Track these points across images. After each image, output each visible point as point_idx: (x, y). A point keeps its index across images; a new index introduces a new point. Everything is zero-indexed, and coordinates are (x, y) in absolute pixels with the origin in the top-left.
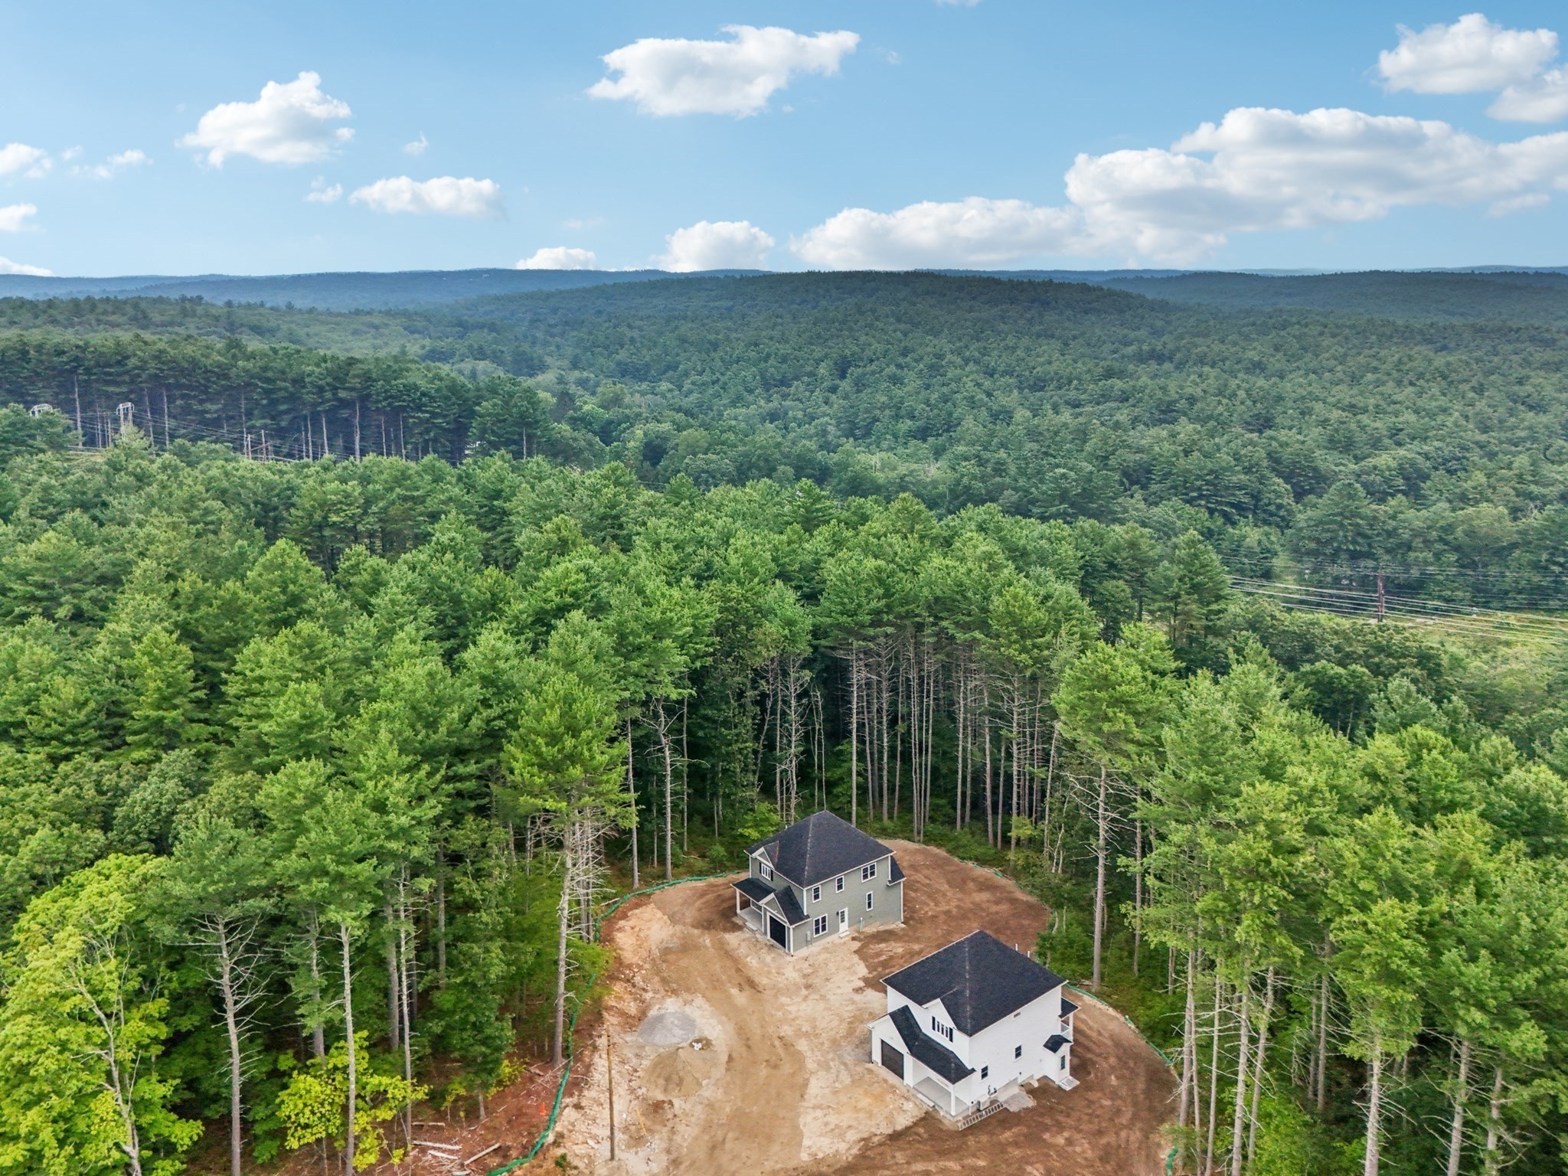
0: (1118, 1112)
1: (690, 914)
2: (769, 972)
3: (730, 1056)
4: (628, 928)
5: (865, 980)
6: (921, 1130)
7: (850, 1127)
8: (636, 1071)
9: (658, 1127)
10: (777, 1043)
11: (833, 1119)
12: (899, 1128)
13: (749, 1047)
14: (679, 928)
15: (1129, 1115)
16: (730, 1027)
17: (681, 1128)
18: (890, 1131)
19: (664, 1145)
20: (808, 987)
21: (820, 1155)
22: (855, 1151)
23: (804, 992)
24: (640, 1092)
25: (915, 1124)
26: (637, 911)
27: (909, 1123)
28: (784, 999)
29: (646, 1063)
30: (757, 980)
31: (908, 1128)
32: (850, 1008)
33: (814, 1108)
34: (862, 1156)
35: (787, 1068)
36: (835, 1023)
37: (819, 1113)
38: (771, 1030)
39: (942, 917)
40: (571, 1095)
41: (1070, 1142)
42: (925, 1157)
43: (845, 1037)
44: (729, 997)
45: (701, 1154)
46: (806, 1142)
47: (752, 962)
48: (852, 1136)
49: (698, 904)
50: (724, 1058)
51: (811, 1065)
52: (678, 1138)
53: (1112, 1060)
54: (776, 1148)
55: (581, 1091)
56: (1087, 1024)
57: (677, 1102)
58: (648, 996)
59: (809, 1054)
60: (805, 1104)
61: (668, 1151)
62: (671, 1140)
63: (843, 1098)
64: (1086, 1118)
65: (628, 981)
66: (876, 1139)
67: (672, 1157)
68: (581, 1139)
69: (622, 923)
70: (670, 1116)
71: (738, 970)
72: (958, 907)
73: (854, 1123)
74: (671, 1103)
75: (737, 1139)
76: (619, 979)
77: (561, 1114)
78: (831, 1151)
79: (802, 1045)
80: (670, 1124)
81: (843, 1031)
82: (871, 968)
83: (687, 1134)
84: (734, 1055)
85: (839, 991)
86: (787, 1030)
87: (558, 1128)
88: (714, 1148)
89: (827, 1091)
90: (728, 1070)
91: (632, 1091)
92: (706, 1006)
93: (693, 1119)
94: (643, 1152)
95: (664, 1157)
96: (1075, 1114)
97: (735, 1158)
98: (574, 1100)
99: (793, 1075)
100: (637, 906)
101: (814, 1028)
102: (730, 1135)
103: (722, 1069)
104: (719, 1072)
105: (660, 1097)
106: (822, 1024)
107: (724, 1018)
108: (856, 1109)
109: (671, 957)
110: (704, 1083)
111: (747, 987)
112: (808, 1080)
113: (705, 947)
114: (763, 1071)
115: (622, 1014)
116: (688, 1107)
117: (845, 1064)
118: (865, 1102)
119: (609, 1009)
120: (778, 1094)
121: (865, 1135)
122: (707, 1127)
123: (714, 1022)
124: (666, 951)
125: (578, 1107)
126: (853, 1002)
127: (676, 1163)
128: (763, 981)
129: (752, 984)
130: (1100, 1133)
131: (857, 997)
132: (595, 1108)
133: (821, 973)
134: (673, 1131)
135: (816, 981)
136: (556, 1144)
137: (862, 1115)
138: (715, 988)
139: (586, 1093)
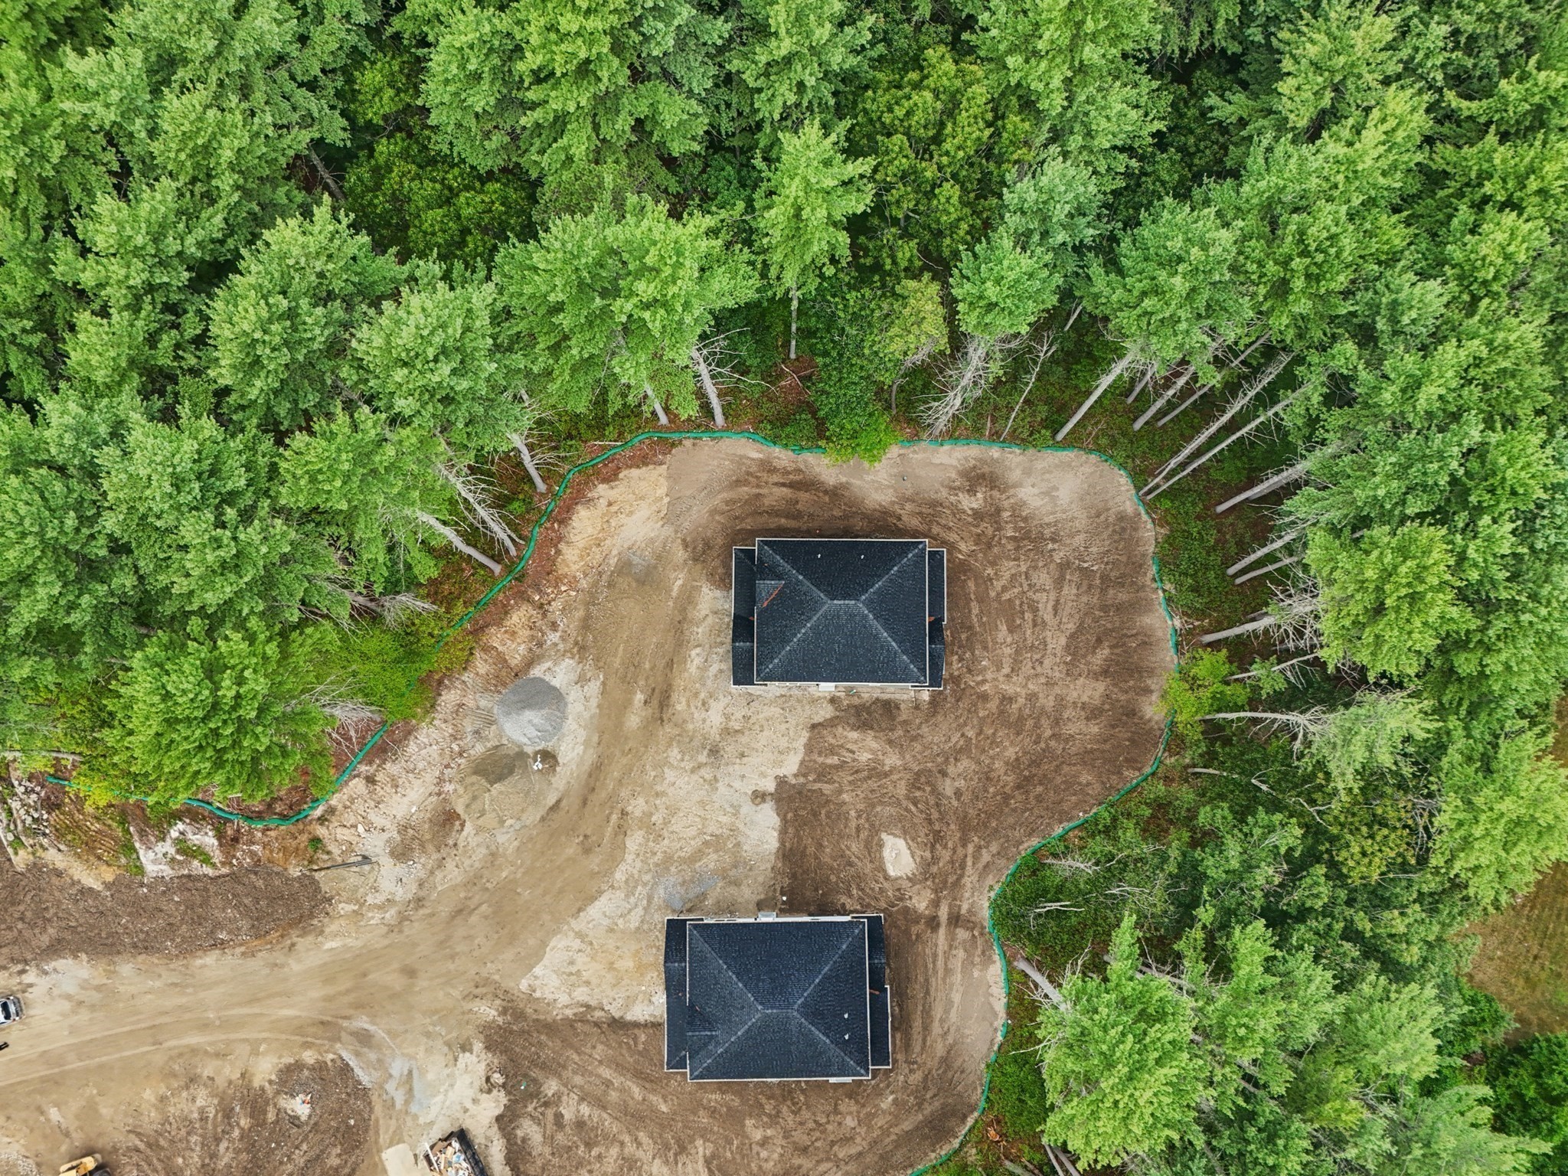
0: (848, 1140)
1: (699, 514)
2: (696, 694)
3: (559, 802)
4: (603, 502)
5: (781, 782)
6: (643, 1038)
7: (588, 983)
8: (461, 755)
9: (430, 847)
10: (614, 817)
11: (581, 960)
12: (629, 1017)
13: (585, 802)
14: (668, 531)
15: (853, 1150)
16: (591, 757)
17: (450, 864)
18: (617, 1015)
19: (422, 874)
20: (714, 752)
21: (537, 994)
22: (569, 1013)
23: (703, 758)
24: (449, 787)
25: (646, 1025)
26: (635, 472)
27: (642, 1020)
28: (674, 753)
29: (479, 749)
30: (674, 697)
31: (636, 1025)
32: (724, 819)
33: (580, 935)
34: (570, 1023)
35: (594, 862)
36: (693, 831)
37: (577, 944)
38: (624, 793)
39: (993, 705)
40: (370, 763)
41: (764, 1142)
42: (619, 1067)
43: (683, 861)
44: (627, 704)
45: (445, 910)
46: (538, 970)
47: (695, 658)
48: (581, 994)
49: (717, 501)
50: (551, 800)
51: (619, 876)
52: (439, 875)
53: (916, 1078)
54: (509, 955)
55: (384, 762)
56: (947, 1011)
57: (469, 828)
58: (553, 637)
59: (629, 858)
60: (573, 923)
61: (421, 885)
62: (432, 873)
63: (611, 944)
64: (811, 1125)
65: (541, 606)
66: (598, 1014)
67: (421, 894)
68: (352, 821)
69: (602, 489)
70: (451, 842)
71: (670, 664)
72: (1032, 697)
73: (594, 981)
74: (463, 825)
75: (486, 917)
76: (529, 600)
77: (346, 783)
78: (550, 997)
79: (634, 841)
80: (444, 852)
81: (688, 851)
82: (804, 770)
83: (452, 874)
84: (564, 803)
85: (737, 784)
86: (637, 807)
87: (333, 802)
88: (460, 911)
89: (606, 922)
90: (543, 819)
91: (441, 781)
92: (594, 702)
93: (467, 862)
94: (400, 869)
95: (414, 888)
96: (805, 1114)
97: (469, 938)
98: (371, 769)
99: (593, 875)
100: (643, 461)
101: (666, 822)
102: (484, 907)
103: (542, 812)
104: (532, 816)
105: (460, 810)
106: (677, 824)
107: (595, 739)
108: (611, 966)
109: (623, 583)
110: (509, 822)
111: (655, 702)
112: (601, 893)
113: (669, 591)
114: (571, 850)
115: (502, 660)
116: (473, 841)
117: (650, 899)
118: (627, 963)
119: (487, 649)
120: (561, 891)
121: (593, 1003)
122: (473, 881)
123: (582, 734)
124: (625, 567)
125: (370, 780)
126: (736, 814)
127: (419, 902)
128: (680, 704)
129: (661, 699)
130: (804, 1150)
131: (747, 808)
132: (388, 788)
133: (744, 739)
134: (441, 864)
135: (730, 750)
136: (322, 820)
137: (610, 977)
138: (623, 680)
139: (388, 765)
